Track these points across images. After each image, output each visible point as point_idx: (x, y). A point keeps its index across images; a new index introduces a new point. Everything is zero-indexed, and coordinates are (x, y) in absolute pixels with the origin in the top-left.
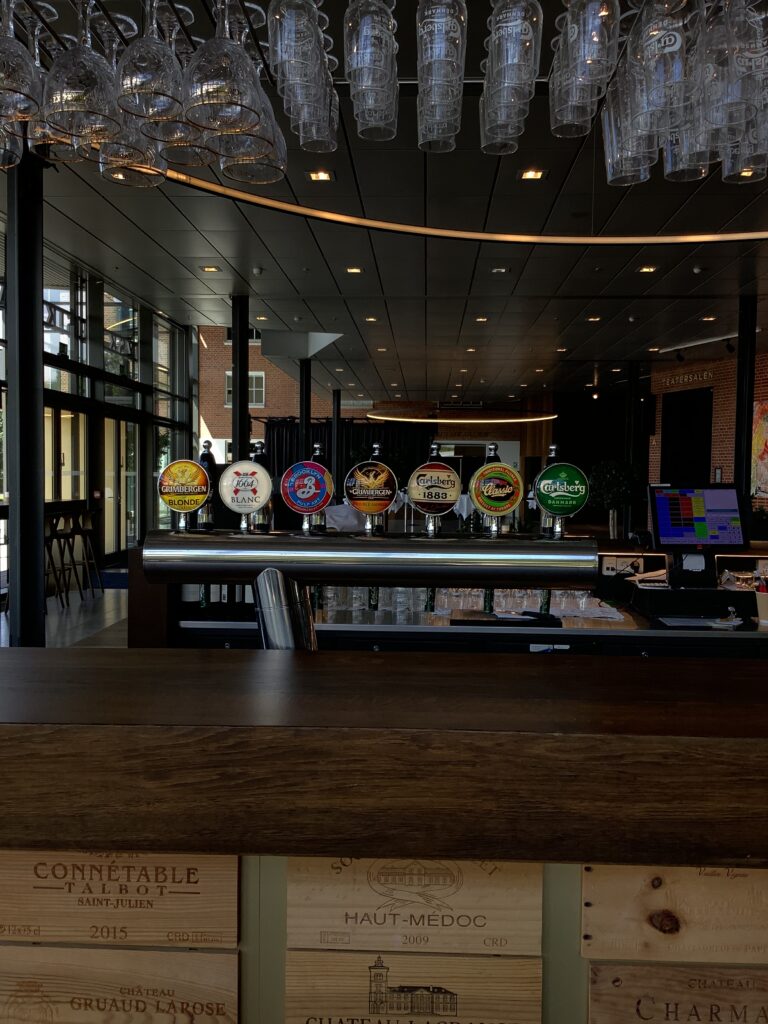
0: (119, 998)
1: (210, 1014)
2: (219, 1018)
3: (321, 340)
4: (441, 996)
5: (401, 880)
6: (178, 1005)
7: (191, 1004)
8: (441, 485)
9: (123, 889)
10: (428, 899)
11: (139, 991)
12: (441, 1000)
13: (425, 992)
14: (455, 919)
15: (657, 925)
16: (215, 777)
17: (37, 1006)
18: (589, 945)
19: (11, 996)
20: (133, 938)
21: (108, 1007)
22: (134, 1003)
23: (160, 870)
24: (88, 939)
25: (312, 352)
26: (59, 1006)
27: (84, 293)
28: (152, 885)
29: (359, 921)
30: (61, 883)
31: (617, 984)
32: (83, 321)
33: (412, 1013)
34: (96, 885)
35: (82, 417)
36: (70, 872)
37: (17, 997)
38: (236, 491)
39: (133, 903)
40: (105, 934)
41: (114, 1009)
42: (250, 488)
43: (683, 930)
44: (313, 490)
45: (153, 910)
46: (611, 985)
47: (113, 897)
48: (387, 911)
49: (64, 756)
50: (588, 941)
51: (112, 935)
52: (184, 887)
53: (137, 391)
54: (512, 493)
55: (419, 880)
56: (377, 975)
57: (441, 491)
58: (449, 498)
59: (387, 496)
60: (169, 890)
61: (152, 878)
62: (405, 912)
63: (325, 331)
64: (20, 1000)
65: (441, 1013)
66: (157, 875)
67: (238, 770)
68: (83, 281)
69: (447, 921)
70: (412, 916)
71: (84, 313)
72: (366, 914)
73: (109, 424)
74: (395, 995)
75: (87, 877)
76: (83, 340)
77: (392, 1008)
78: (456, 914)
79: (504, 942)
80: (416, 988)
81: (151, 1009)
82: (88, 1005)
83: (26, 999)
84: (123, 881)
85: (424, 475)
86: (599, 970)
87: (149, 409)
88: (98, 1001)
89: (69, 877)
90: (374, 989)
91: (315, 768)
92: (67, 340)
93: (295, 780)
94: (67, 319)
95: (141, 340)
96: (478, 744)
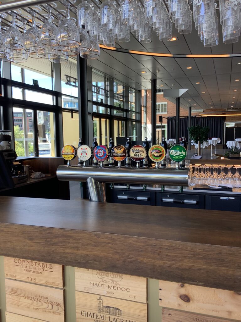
0: (35, 297)
1: (57, 306)
2: (59, 307)
3: (182, 91)
4: (118, 311)
5: (105, 275)
6: (49, 302)
7: (52, 302)
8: (140, 152)
9: (34, 268)
10: (113, 281)
11: (39, 296)
12: (118, 312)
13: (113, 309)
14: (121, 288)
15: (183, 299)
16: (44, 241)
17: (16, 296)
18: (161, 302)
19: (10, 293)
20: (37, 282)
21: (32, 300)
22: (38, 299)
23: (43, 264)
24: (27, 281)
25: (180, 95)
26: (21, 297)
27: (108, 82)
28: (41, 268)
29: (94, 285)
30: (20, 265)
31: (170, 315)
32: (108, 91)
33: (109, 314)
34: (28, 266)
35: (108, 120)
36: (22, 262)
37: (12, 293)
38: (82, 154)
39: (37, 272)
40: (31, 280)
41: (34, 300)
42: (85, 153)
43: (191, 302)
44: (102, 154)
45: (41, 275)
46: (168, 315)
47: (32, 270)
48: (102, 283)
49: (9, 232)
51: (32, 280)
52: (49, 269)
53: (125, 111)
54: (162, 155)
55: (111, 276)
56: (100, 301)
57: (140, 154)
58: (142, 156)
59: (124, 155)
60: (45, 270)
61: (41, 266)
62: (107, 285)
63: (183, 88)
64: (12, 294)
65: (118, 315)
66: (42, 265)
67: (50, 240)
68: (108, 79)
69: (119, 289)
70: (109, 286)
71: (108, 89)
72: (96, 284)
73: (116, 122)
74: (105, 308)
75: (26, 264)
76: (108, 97)
77: (104, 312)
78: (121, 287)
79: (135, 297)
80: (111, 307)
81: (42, 302)
82: (28, 298)
83: (14, 294)
84: (34, 266)
85: (134, 149)
86: (164, 310)
87: (128, 117)
88: (30, 297)
89: (22, 263)
90: (99, 306)
91: (69, 241)
92: (103, 98)
93: (64, 244)
94: (103, 91)
95: (126, 96)
96: (113, 238)
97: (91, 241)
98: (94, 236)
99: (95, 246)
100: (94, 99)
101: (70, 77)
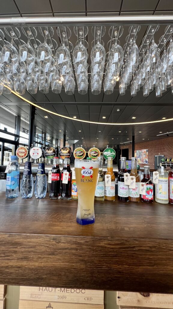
15: (142, 294)
18: (119, 300)
25: (75, 143)
27: (43, 134)
29: (44, 290)
38: (34, 154)
42: (37, 153)
43: (151, 296)
50: (119, 299)
54: (98, 155)
63: (76, 140)
69: (73, 291)
70: (61, 289)
71: (43, 137)
76: (43, 140)
79: (91, 299)
91: (16, 250)
92: (41, 141)
93: (8, 254)
94: (41, 138)
95: (51, 141)
96: (79, 241)
97: (47, 247)
98: (52, 240)
99: (53, 254)
100: (36, 141)
101: (25, 129)
